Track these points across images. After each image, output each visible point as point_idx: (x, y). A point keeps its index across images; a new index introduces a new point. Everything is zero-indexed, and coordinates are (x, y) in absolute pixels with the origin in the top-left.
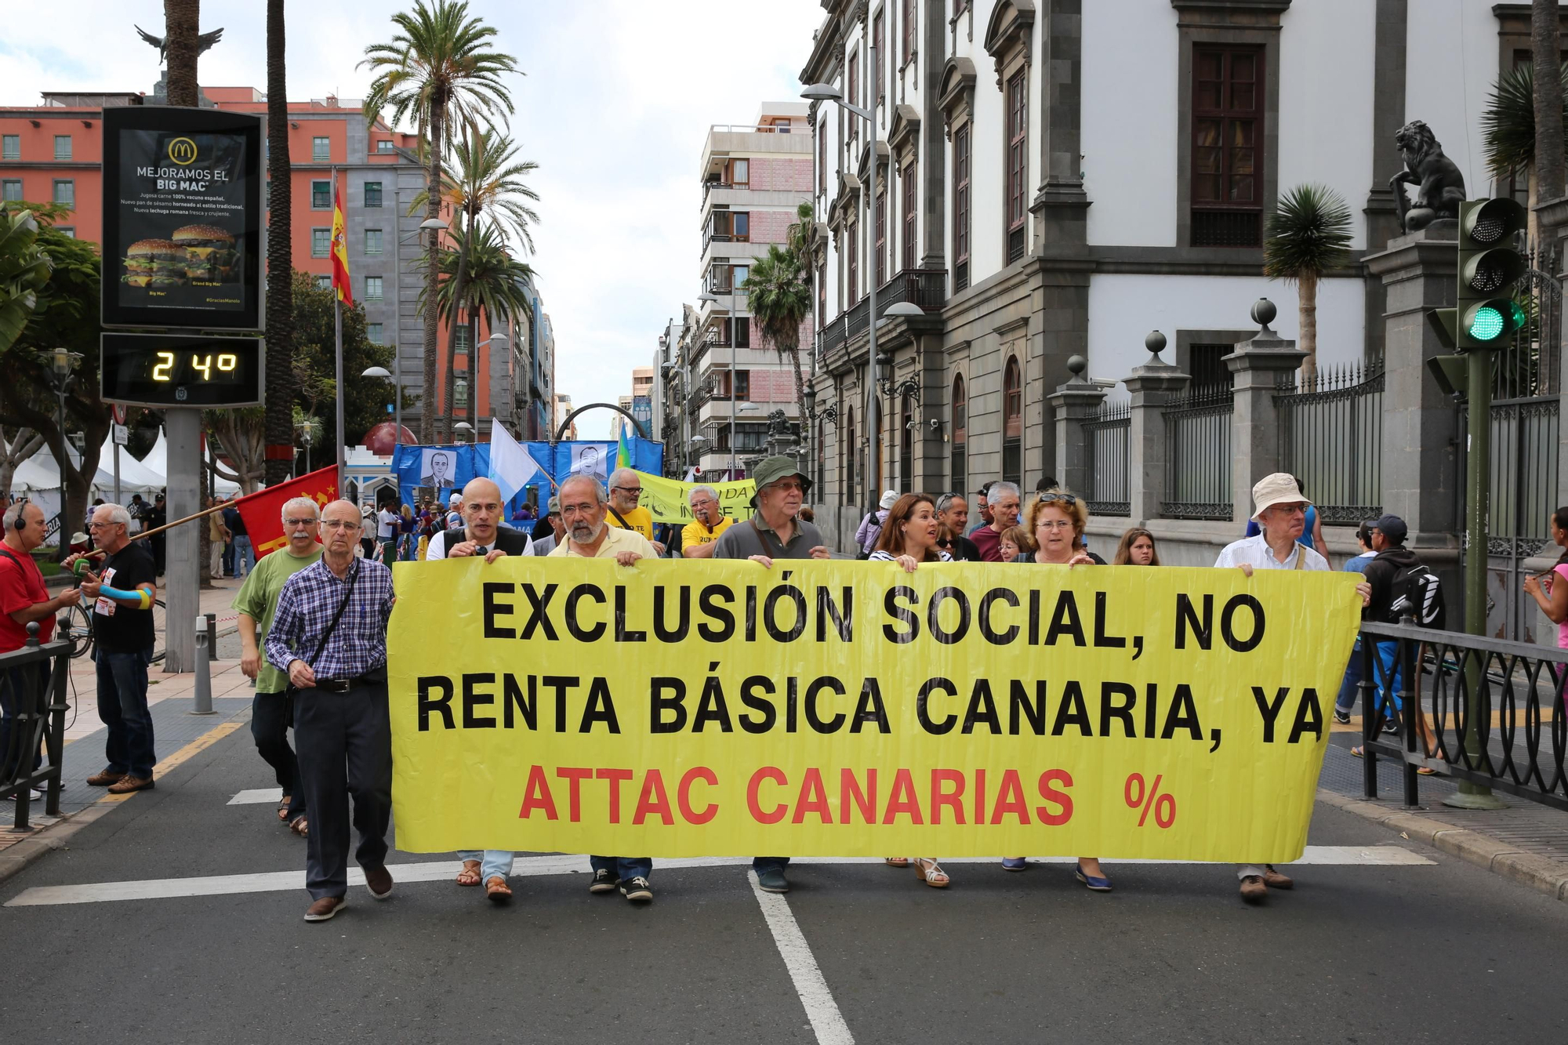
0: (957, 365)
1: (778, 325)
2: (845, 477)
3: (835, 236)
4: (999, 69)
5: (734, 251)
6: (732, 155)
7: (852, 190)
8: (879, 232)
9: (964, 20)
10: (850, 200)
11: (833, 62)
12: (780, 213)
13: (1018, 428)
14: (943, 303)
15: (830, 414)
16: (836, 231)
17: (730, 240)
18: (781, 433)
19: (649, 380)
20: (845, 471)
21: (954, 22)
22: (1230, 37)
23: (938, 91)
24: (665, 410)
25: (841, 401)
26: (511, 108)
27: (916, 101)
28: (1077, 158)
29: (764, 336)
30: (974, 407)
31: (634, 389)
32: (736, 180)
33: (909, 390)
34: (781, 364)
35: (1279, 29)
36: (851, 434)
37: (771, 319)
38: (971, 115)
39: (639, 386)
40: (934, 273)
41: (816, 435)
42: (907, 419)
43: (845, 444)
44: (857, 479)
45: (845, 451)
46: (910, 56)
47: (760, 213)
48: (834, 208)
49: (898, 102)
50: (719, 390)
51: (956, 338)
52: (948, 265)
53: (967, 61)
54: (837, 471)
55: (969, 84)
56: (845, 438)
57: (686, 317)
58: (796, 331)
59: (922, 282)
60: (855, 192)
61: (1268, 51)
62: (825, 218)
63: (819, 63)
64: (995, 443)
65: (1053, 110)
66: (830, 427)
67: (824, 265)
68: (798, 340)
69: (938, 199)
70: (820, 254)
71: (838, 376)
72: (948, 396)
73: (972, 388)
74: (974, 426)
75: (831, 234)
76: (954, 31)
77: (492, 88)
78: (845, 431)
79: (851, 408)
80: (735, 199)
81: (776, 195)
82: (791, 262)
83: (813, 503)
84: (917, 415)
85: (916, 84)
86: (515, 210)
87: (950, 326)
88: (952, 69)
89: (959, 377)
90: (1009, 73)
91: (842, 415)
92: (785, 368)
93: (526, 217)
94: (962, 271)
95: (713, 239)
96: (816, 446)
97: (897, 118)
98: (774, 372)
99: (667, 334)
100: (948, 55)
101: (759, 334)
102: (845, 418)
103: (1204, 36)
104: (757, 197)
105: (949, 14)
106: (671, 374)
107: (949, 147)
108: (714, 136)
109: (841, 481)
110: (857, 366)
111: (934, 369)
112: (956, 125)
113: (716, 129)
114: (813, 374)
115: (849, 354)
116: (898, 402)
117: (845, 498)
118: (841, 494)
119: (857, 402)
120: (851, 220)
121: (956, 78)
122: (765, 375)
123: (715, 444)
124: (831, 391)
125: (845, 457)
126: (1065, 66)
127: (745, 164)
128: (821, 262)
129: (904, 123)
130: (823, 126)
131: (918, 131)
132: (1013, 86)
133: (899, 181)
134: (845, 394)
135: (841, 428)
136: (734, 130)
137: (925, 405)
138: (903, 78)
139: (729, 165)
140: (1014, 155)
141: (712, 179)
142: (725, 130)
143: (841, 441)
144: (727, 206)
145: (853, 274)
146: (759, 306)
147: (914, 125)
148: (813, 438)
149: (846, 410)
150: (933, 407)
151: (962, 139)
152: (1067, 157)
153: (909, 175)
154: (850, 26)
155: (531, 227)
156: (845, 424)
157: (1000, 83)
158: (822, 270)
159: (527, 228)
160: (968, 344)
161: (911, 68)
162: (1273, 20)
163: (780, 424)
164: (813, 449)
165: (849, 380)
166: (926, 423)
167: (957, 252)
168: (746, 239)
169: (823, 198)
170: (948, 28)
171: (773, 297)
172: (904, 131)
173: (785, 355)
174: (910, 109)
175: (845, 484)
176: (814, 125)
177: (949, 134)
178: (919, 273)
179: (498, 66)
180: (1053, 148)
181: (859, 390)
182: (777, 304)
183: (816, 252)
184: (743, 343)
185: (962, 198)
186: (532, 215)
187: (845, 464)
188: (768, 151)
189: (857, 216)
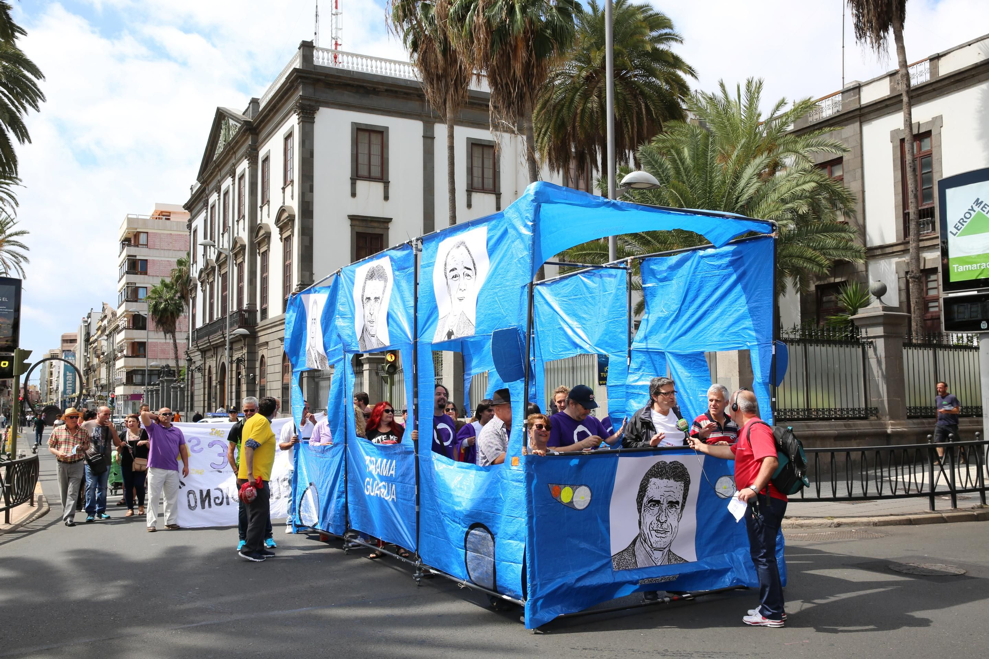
0: (262, 351)
1: (164, 320)
2: (206, 399)
3: (202, 285)
4: (281, 233)
5: (139, 280)
6: (139, 230)
7: (212, 267)
8: (224, 288)
9: (265, 208)
10: (210, 271)
11: (201, 204)
12: (164, 261)
13: (288, 379)
14: (256, 324)
15: (199, 369)
16: (202, 283)
17: (137, 274)
18: (167, 376)
19: (73, 341)
20: (206, 396)
21: (261, 207)
22: (370, 231)
23: (254, 235)
24: (86, 360)
25: (205, 363)
26: (17, 204)
27: (244, 236)
28: (312, 274)
29: (157, 325)
30: (270, 370)
31: (62, 346)
32: (141, 242)
33: (239, 361)
34: (166, 339)
35: (388, 229)
36: (210, 379)
37: (161, 317)
38: (269, 248)
39: (65, 344)
40: (252, 311)
41: (190, 378)
42: (239, 373)
43: (207, 383)
44: (213, 400)
45: (207, 386)
46: (241, 216)
47: (153, 260)
48: (201, 272)
49: (236, 235)
50: (127, 351)
51: (262, 340)
52: (258, 308)
53: (267, 225)
54: (202, 396)
55: (268, 236)
56: (207, 380)
57: (104, 309)
58: (174, 323)
59: (246, 315)
60: (213, 269)
61: (384, 237)
62: (196, 275)
63: (194, 202)
64: (279, 385)
65: (302, 255)
66: (198, 375)
67: (195, 297)
68: (175, 328)
69: (254, 280)
70: (193, 292)
71: (204, 352)
72: (258, 364)
73: (269, 361)
74: (269, 377)
75: (199, 284)
76: (261, 211)
77: (6, 193)
78: (207, 377)
79: (210, 367)
80: (141, 253)
81: (162, 251)
82: (172, 288)
83: (187, 411)
84: (243, 373)
85: (244, 229)
86: (14, 255)
87: (260, 334)
88: (260, 228)
89: (263, 356)
90: (285, 235)
91: (205, 369)
92: (168, 341)
93: (21, 259)
94: (264, 312)
95: (127, 273)
96: (190, 383)
97: (235, 242)
98: (160, 343)
99: (89, 316)
100: (259, 222)
101: (155, 324)
102: (207, 371)
103: (361, 230)
104: (152, 252)
105: (259, 204)
106: (91, 340)
107: (259, 258)
108: (130, 221)
109: (204, 401)
110: (214, 348)
111: (252, 353)
112: (262, 250)
113: (130, 216)
114: (188, 349)
115: (210, 342)
116: (234, 365)
117: (206, 409)
118: (204, 407)
119: (213, 364)
120: (211, 280)
121: (262, 232)
122: (156, 344)
123: (124, 380)
124: (199, 357)
125: (206, 390)
126: (307, 238)
127: (146, 234)
128: (193, 295)
129: (238, 245)
130: (195, 231)
131: (245, 249)
132: (287, 241)
133: (236, 269)
134: (207, 360)
135: (205, 376)
136: (140, 217)
137: (247, 368)
138: (238, 224)
139: (137, 235)
140: (287, 269)
141: (127, 242)
142: (135, 217)
143: (204, 382)
144: (136, 256)
145: (211, 305)
146: (155, 309)
147: (243, 247)
148: (188, 380)
149: (207, 367)
150: (251, 369)
151: (265, 255)
152: (308, 274)
153: (240, 266)
154: (211, 193)
155: (23, 264)
156: (207, 373)
157: (281, 239)
158: (194, 299)
159: (21, 264)
160: (267, 343)
161: (241, 222)
162: (386, 225)
163: (168, 372)
164: (188, 385)
165: (209, 354)
166: (248, 375)
167: (262, 304)
168: (146, 274)
169: (195, 265)
170: (259, 209)
171: (162, 306)
172: (238, 249)
173: (168, 335)
174: (241, 239)
175: (206, 402)
176: (190, 229)
177: (259, 253)
178: (245, 311)
179: (10, 182)
180: (302, 270)
181: (215, 359)
182: (165, 309)
183: (191, 290)
184: (144, 328)
185: (265, 281)
186: (25, 258)
187: (206, 392)
188: (157, 229)
189: (214, 279)
